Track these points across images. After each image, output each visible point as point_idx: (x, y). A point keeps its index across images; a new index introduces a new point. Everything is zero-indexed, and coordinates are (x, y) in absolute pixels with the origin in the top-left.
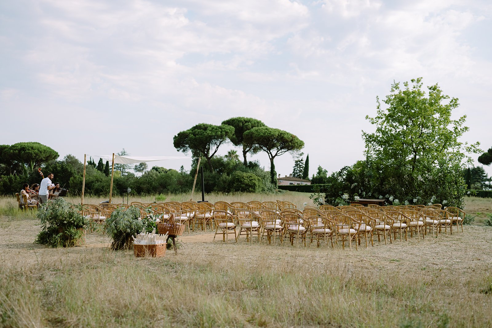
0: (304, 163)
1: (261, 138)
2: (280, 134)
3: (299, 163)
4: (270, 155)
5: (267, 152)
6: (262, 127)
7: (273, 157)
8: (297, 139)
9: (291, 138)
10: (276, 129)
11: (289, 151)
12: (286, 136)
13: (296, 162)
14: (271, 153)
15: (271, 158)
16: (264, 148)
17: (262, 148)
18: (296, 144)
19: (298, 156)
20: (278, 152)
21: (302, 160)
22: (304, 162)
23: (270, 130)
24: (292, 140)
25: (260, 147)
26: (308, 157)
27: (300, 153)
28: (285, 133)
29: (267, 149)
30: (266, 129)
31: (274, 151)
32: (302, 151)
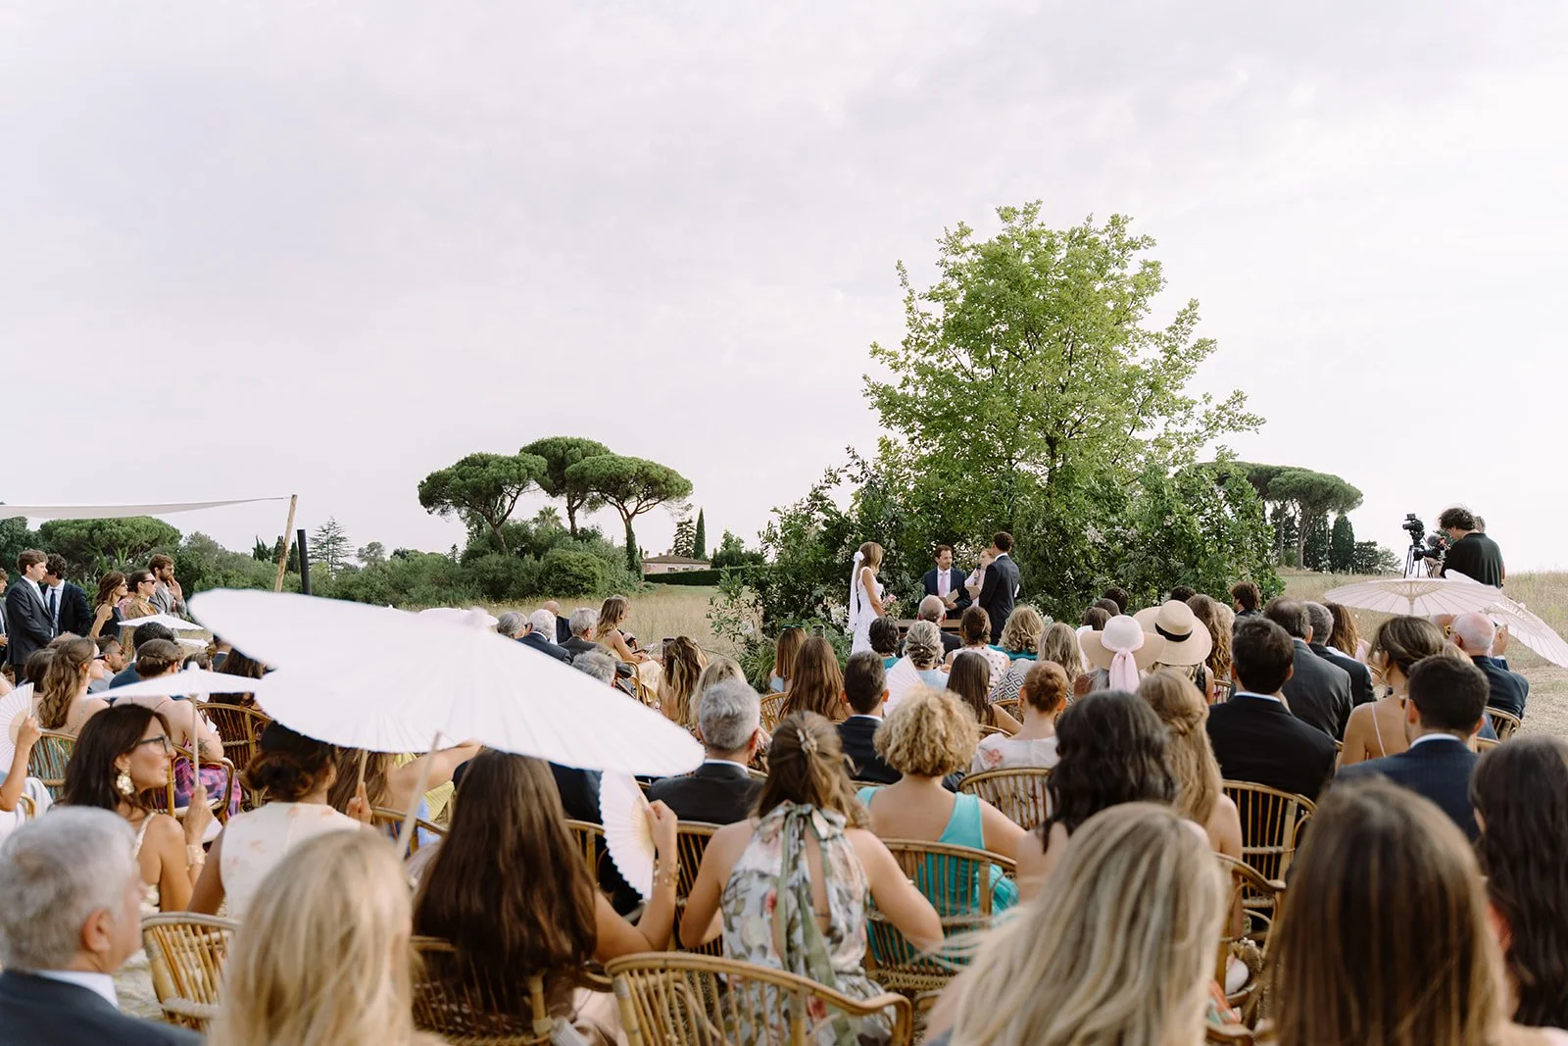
0: (695, 528)
1: (602, 479)
2: (640, 468)
3: (684, 526)
4: (623, 512)
5: (618, 507)
6: (604, 456)
7: (630, 517)
8: (678, 476)
9: (665, 474)
10: (633, 458)
11: (663, 502)
12: (654, 473)
13: (680, 525)
14: (624, 507)
15: (626, 517)
16: (611, 499)
17: (606, 499)
18: (676, 488)
19: (681, 511)
20: (639, 505)
21: (690, 521)
22: (695, 524)
23: (621, 461)
24: (667, 479)
25: (603, 497)
26: (701, 515)
27: (684, 506)
28: (652, 465)
29: (618, 500)
30: (613, 459)
31: (631, 505)
32: (688, 500)
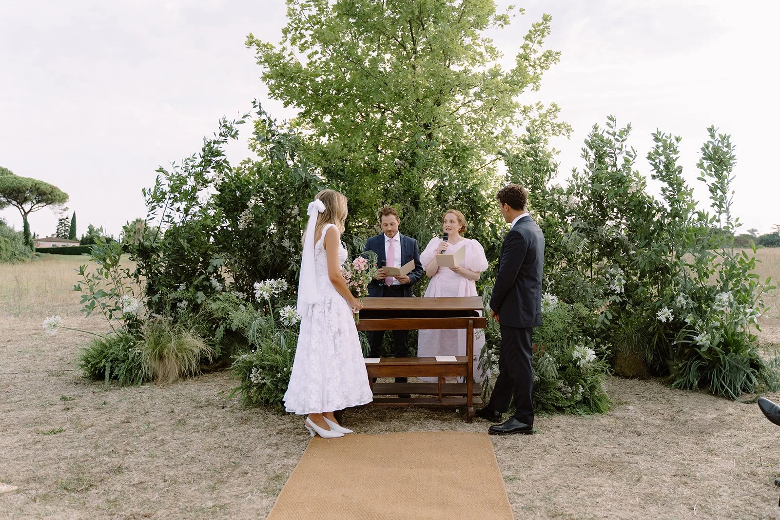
0: (70, 222)
1: (7, 189)
2: (34, 184)
3: (63, 221)
4: (22, 210)
5: (18, 207)
6: (9, 176)
7: (26, 214)
8: (59, 190)
9: (51, 189)
10: (29, 178)
11: (49, 205)
12: (43, 187)
13: (61, 220)
14: (22, 208)
15: (23, 214)
16: (14, 202)
17: (10, 202)
18: (58, 197)
19: (61, 211)
20: (32, 207)
21: (67, 218)
22: (70, 220)
23: (21, 179)
24: (52, 192)
25: (8, 201)
26: (74, 214)
27: (63, 208)
28: (41, 183)
29: (18, 203)
30: (15, 178)
31: (27, 206)
32: (66, 205)
